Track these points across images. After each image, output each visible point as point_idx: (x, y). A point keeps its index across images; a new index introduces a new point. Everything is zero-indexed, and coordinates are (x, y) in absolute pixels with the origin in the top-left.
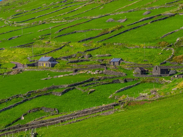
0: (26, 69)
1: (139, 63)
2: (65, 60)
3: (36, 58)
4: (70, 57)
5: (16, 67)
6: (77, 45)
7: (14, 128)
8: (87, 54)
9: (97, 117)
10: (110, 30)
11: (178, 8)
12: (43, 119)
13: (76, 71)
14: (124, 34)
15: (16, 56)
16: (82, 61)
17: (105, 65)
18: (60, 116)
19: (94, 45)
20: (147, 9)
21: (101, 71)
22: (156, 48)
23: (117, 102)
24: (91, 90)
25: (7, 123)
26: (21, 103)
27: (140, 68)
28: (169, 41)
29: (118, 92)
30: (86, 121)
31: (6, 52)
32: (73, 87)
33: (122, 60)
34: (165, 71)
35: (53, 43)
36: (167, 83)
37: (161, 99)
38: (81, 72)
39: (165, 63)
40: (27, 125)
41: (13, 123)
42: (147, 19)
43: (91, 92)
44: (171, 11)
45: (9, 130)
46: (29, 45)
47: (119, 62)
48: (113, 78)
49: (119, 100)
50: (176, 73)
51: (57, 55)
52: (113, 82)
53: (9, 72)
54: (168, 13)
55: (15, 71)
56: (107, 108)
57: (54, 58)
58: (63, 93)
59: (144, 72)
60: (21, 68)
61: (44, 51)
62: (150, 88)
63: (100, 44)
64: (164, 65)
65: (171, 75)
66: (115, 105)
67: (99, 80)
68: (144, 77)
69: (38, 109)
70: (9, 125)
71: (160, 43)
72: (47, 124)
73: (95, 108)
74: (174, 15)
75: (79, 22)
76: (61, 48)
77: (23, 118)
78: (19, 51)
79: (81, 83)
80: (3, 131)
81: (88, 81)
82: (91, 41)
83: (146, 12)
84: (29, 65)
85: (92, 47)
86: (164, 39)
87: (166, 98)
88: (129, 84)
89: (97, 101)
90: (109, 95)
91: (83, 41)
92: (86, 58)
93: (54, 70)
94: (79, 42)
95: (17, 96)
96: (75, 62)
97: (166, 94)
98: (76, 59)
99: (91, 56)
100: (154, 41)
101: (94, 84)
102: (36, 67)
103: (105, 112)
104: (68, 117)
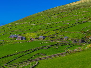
0: (35, 40)
1: (74, 38)
2: (48, 37)
3: (38, 36)
4: (50, 36)
5: (31, 39)
6: (52, 32)
7: (30, 60)
8: (56, 35)
9: (60, 57)
10: (64, 27)
11: (88, 19)
12: (41, 57)
13: (52, 41)
14: (69, 28)
15: (31, 35)
16: (54, 37)
17: (62, 39)
18: (46, 56)
19: (58, 32)
20: (77, 19)
21: (61, 41)
22: (80, 33)
23: (66, 52)
24: (57, 47)
25: (28, 59)
26: (33, 52)
27: (74, 40)
28: (85, 31)
29: (67, 48)
30: (55, 58)
31: (28, 34)
32: (51, 46)
33: (68, 37)
34: (83, 41)
35: (44, 31)
36: (84, 45)
37: (82, 51)
38: (54, 41)
39: (83, 38)
40: (35, 59)
41: (30, 58)
42: (77, 23)
43: (57, 48)
44: (85, 20)
45: (29, 61)
46: (36, 32)
47: (67, 38)
48: (65, 43)
49: (67, 51)
50: (87, 42)
51: (45, 35)
52: (65, 45)
53: (29, 41)
54: (84, 21)
55: (31, 41)
56: (63, 54)
57: (44, 36)
58: (47, 48)
59: (76, 42)
60: (33, 39)
61: (41, 34)
62: (78, 47)
63: (60, 31)
64: (83, 39)
65: (85, 43)
66: (65, 53)
67: (60, 44)
68: (76, 43)
69: (39, 54)
70: (29, 59)
71: (81, 31)
72: (42, 59)
73: (58, 54)
74: (86, 22)
75: (53, 24)
76: (47, 33)
77: (33, 57)
78: (32, 34)
79: (54, 45)
80: (27, 61)
81: (56, 44)
82: (57, 30)
83: (76, 21)
84: (35, 39)
85: (58, 33)
86: (83, 30)
87: (84, 51)
88: (70, 46)
89: (59, 51)
90: (63, 49)
91: (54, 30)
92: (55, 36)
93: (44, 40)
94: (53, 31)
95: (32, 49)
96: (51, 38)
97: (84, 49)
98: (52, 37)
99: (57, 36)
100: (79, 31)
101: (58, 45)
102: (38, 39)
103: (62, 55)
104: (49, 57)
